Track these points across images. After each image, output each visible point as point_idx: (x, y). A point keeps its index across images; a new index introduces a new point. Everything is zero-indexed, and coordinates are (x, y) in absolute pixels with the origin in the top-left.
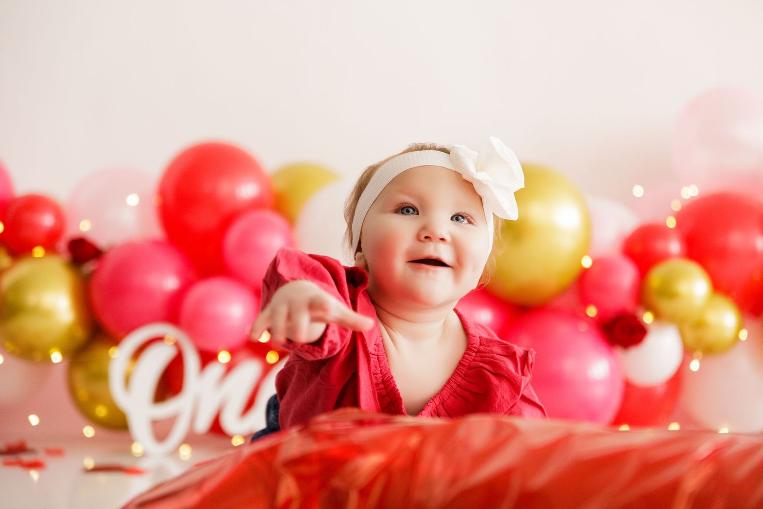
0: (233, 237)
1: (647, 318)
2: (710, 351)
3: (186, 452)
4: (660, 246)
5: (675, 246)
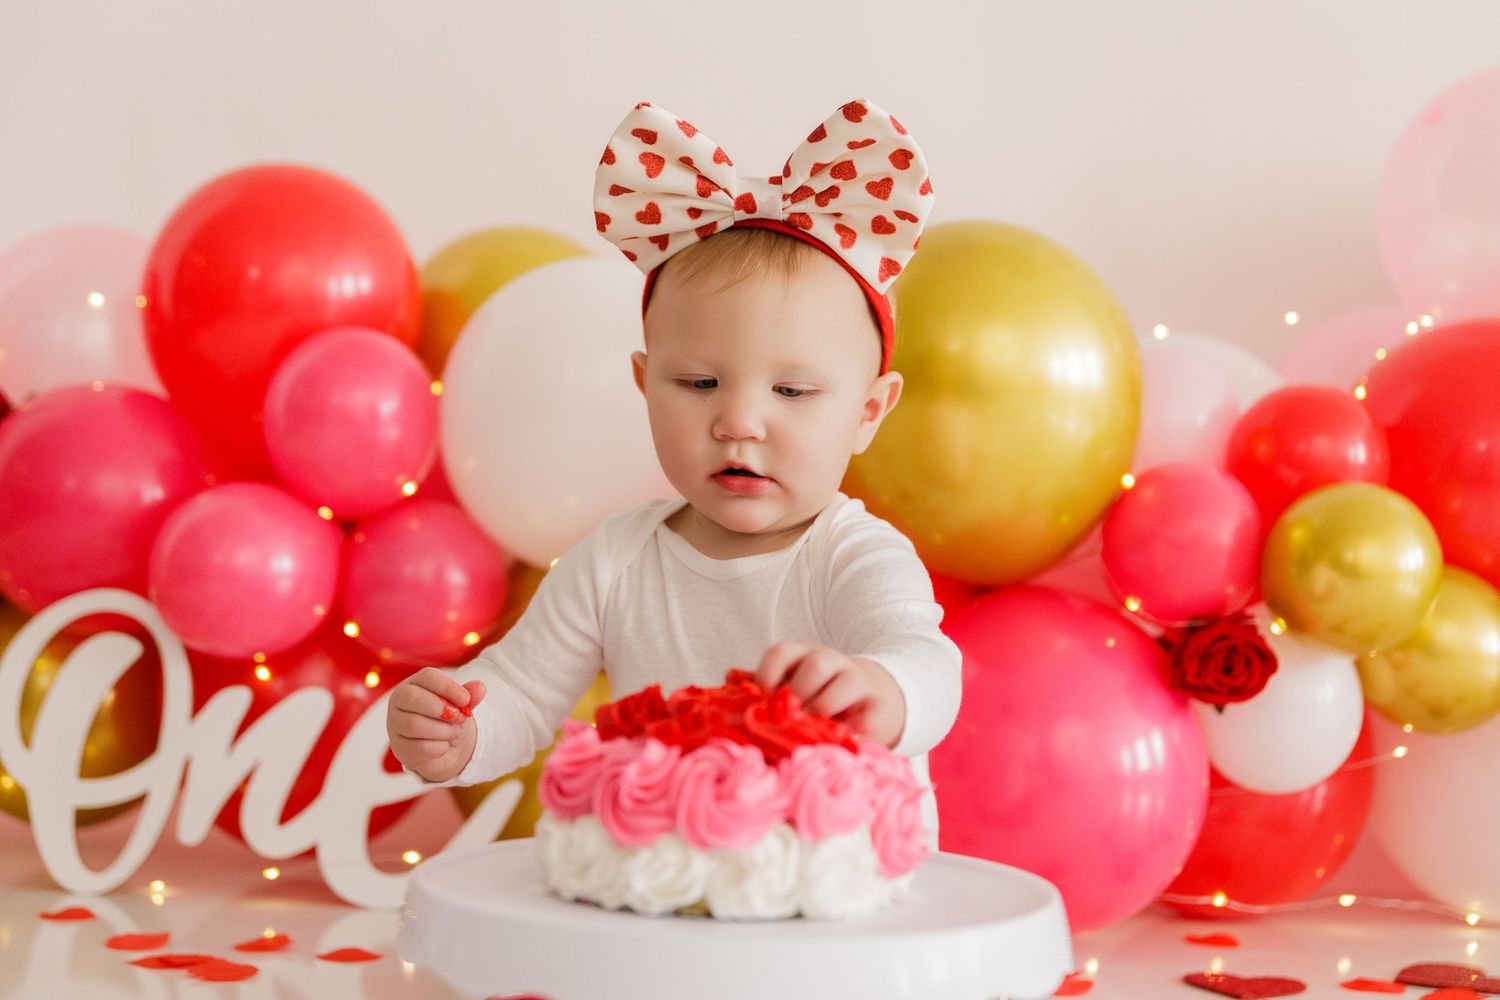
1: (1273, 630)
2: (1437, 716)
3: (158, 890)
4: (1320, 446)
5: (1358, 453)
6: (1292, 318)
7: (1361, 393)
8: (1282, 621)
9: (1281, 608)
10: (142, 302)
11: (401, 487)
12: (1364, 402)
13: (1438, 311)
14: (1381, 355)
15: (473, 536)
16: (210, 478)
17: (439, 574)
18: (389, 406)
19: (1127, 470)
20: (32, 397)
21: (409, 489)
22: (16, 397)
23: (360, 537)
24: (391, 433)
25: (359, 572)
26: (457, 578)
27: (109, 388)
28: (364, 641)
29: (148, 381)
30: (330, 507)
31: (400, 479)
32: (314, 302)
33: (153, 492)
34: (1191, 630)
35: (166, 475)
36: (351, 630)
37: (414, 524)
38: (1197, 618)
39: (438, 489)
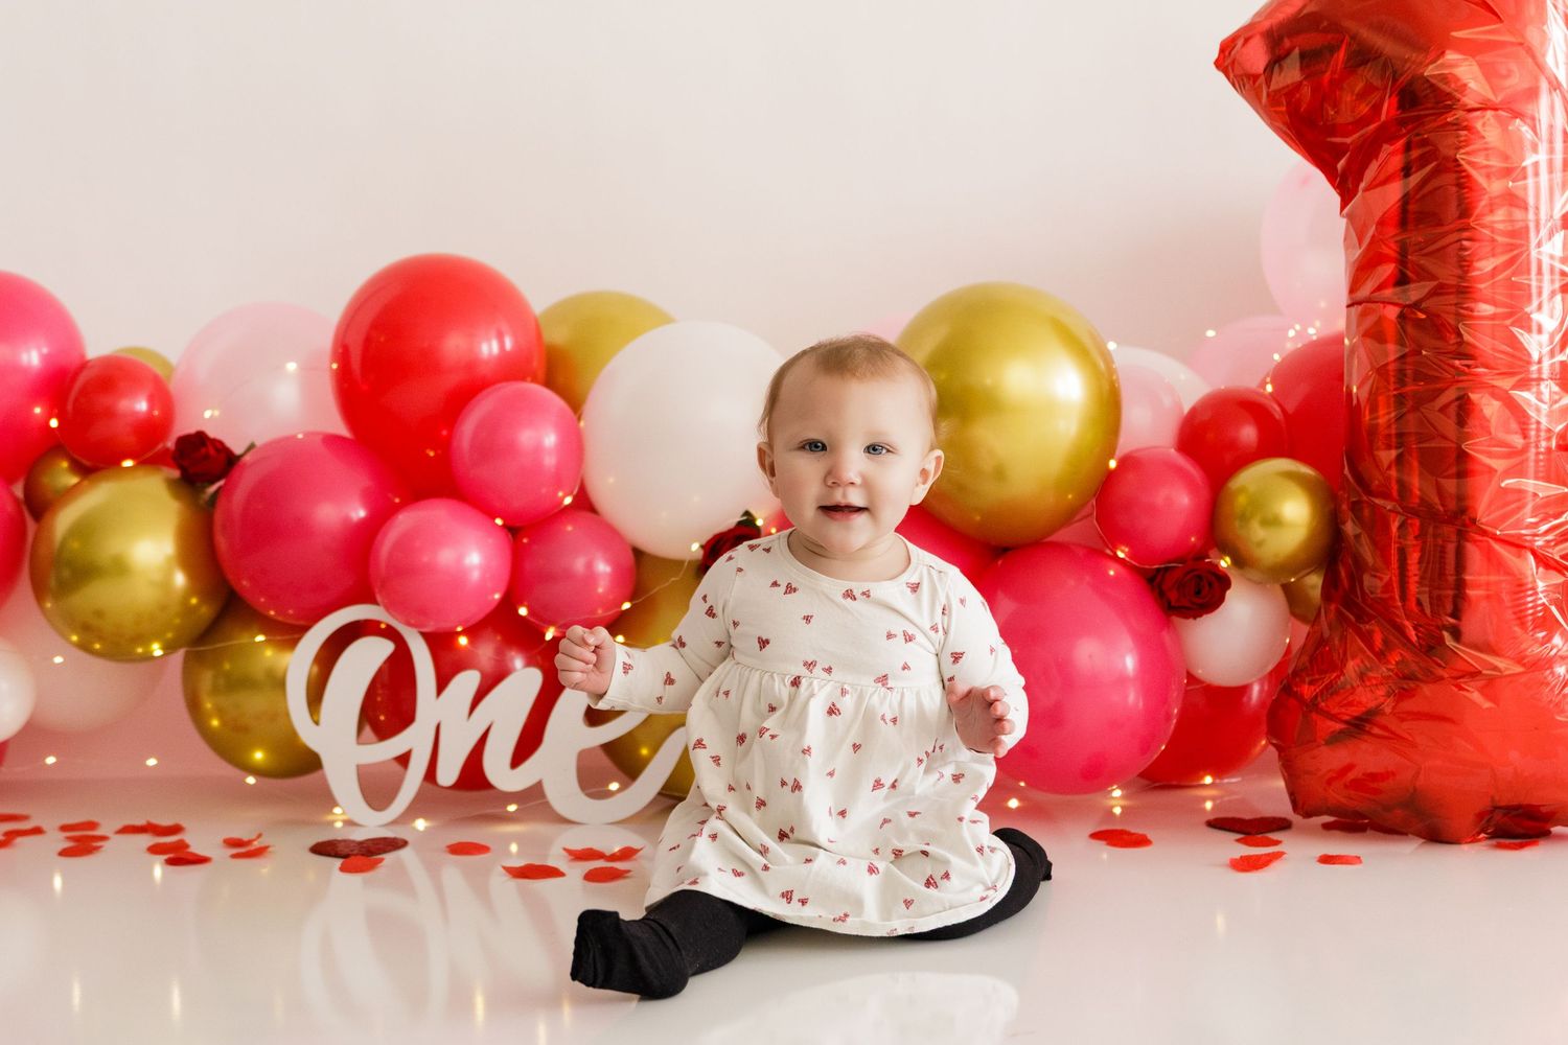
0: (468, 427)
1: (1225, 563)
6: (1211, 333)
7: (1269, 388)
8: (1228, 559)
9: (1226, 548)
10: (335, 366)
11: (563, 499)
12: (1271, 394)
13: (1318, 324)
14: (1277, 357)
15: (609, 535)
16: (397, 500)
17: (589, 566)
18: (550, 440)
19: (1111, 456)
20: (251, 447)
21: (568, 500)
22: (238, 450)
23: (525, 541)
24: (550, 461)
25: (528, 566)
26: (603, 568)
27: (307, 434)
28: (532, 620)
29: (340, 428)
30: (502, 518)
31: (560, 494)
32: (472, 364)
33: (361, 513)
34: (1167, 569)
35: (369, 499)
36: (523, 611)
37: (569, 528)
38: (1169, 563)
39: (584, 503)
